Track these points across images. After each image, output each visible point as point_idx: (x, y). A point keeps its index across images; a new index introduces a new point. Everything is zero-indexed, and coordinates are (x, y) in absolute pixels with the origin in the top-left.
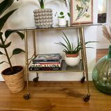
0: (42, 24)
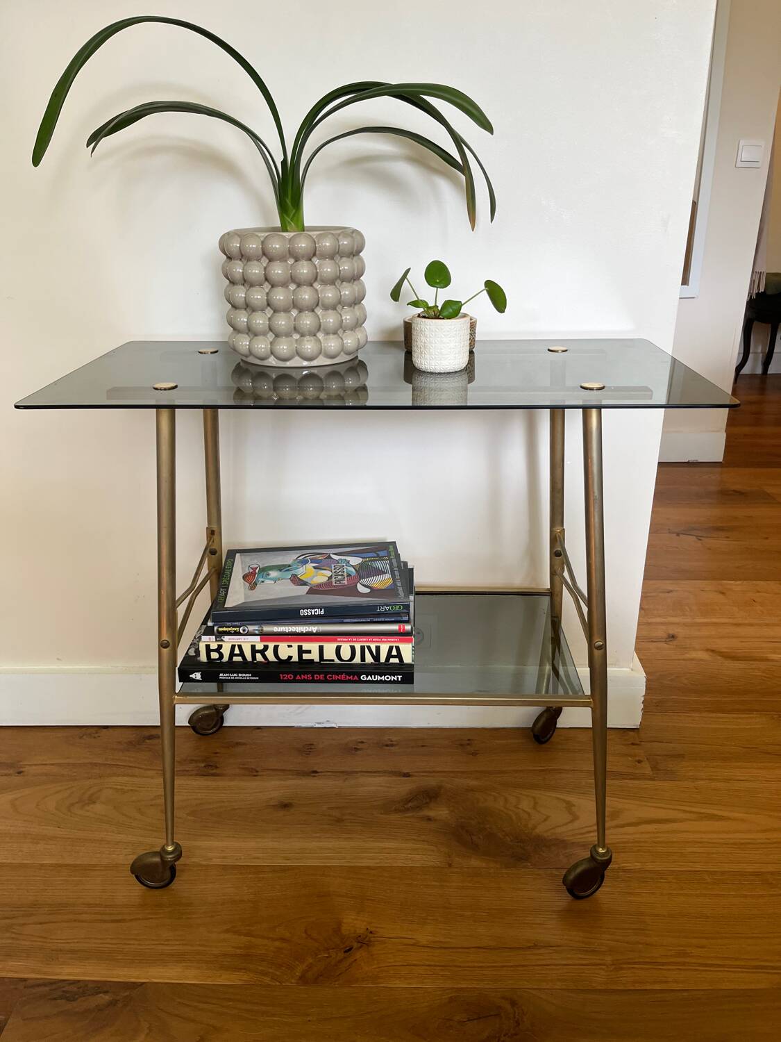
0: (283, 347)
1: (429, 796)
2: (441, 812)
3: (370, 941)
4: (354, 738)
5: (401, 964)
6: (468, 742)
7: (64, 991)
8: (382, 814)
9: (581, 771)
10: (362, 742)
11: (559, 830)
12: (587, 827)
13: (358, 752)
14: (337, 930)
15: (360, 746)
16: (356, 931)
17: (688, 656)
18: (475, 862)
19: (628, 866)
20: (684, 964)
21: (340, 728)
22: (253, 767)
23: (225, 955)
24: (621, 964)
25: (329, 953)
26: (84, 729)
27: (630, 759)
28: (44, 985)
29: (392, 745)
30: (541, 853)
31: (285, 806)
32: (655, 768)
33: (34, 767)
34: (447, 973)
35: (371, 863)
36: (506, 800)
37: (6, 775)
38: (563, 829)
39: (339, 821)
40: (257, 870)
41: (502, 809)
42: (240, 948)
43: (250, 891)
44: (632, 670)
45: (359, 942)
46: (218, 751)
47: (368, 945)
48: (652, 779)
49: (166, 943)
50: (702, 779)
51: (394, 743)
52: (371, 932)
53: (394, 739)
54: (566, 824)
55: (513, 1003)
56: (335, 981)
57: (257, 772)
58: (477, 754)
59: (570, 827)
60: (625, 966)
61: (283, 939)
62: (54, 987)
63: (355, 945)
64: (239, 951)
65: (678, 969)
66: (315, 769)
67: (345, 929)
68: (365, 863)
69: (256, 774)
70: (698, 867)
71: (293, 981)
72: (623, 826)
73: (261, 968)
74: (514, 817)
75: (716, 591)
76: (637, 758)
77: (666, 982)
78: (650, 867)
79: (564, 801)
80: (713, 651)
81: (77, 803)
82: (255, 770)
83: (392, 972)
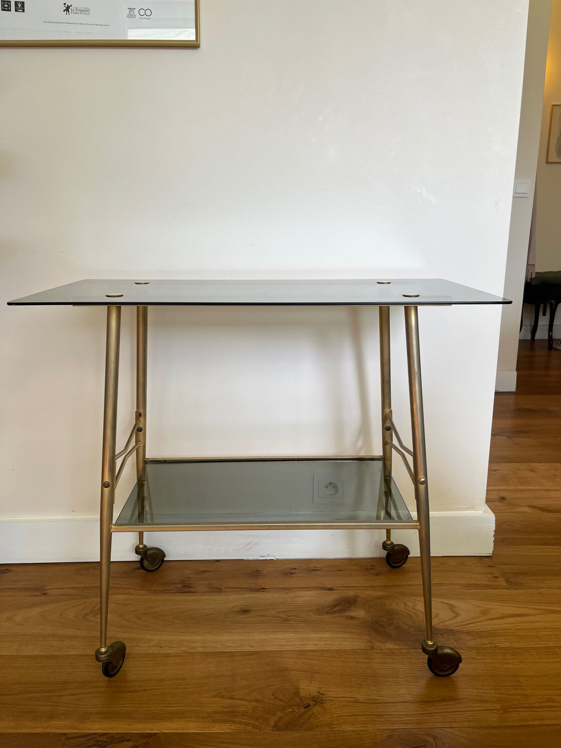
1: (347, 603)
2: (359, 613)
3: (322, 700)
4: (288, 566)
5: (347, 715)
6: (371, 567)
7: (96, 741)
8: (317, 615)
9: (456, 584)
10: (295, 569)
11: (447, 623)
12: (467, 620)
13: (293, 575)
14: (297, 692)
15: (293, 571)
16: (310, 694)
17: (516, 510)
18: (390, 645)
19: (501, 645)
20: (552, 707)
21: (277, 560)
22: (218, 586)
23: (216, 712)
24: (508, 708)
25: (293, 709)
26: (88, 565)
27: (489, 576)
28: (81, 737)
29: (317, 570)
30: (437, 638)
31: (245, 611)
32: (507, 581)
33: (55, 590)
34: (381, 719)
35: (316, 648)
36: (405, 604)
37: (34, 596)
38: (451, 622)
39: (286, 620)
40: (232, 655)
41: (404, 610)
42: (227, 707)
43: (228, 668)
44: (485, 512)
45: (314, 701)
46: (190, 576)
47: (321, 703)
48: (507, 589)
49: (169, 705)
50: (543, 588)
51: (318, 569)
52: (322, 694)
53: (318, 566)
54: (451, 619)
55: (435, 738)
56: (300, 728)
57: (221, 589)
58: (379, 575)
59: (454, 621)
60: (510, 710)
61: (257, 701)
62: (90, 737)
63: (312, 703)
64: (225, 710)
65: (549, 711)
66: (263, 587)
67: (303, 693)
68: (310, 648)
69: (220, 591)
70: (550, 644)
71: (269, 728)
72: (492, 619)
73: (243, 720)
74: (413, 615)
75: (528, 470)
76: (495, 575)
77: (543, 719)
78: (516, 645)
79: (447, 604)
80: (533, 507)
81: (89, 613)
82: (219, 588)
83: (341, 720)
